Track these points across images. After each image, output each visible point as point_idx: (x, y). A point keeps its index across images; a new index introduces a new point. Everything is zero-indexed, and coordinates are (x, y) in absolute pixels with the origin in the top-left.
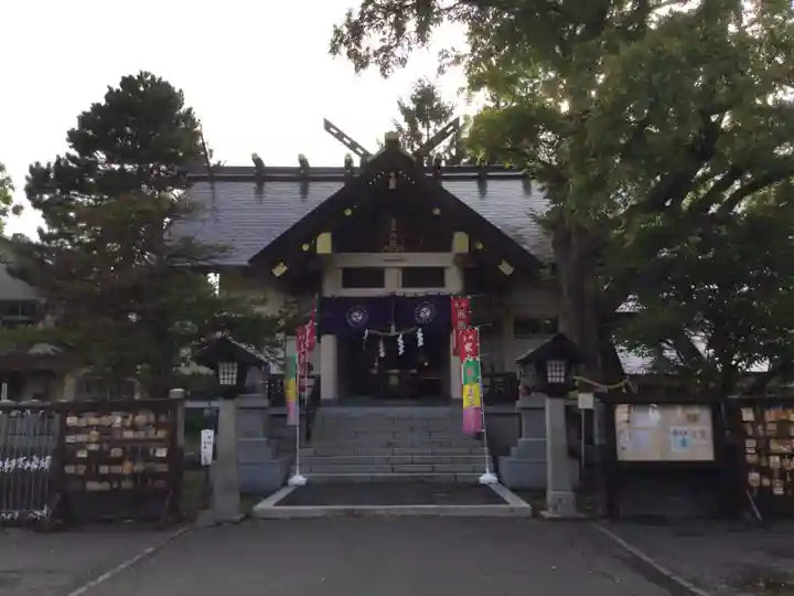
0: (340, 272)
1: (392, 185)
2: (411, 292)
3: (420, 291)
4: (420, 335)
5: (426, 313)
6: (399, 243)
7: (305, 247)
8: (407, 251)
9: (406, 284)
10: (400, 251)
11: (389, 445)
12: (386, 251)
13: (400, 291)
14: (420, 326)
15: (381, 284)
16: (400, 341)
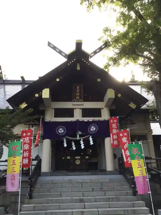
0: (53, 110)
1: (78, 68)
2: (86, 119)
3: (91, 119)
4: (91, 139)
5: (93, 129)
6: (80, 98)
7: (37, 95)
8: (84, 101)
9: (84, 116)
10: (81, 101)
11: (81, 201)
12: (75, 101)
13: (81, 119)
14: (91, 135)
15: (72, 116)
16: (82, 142)
